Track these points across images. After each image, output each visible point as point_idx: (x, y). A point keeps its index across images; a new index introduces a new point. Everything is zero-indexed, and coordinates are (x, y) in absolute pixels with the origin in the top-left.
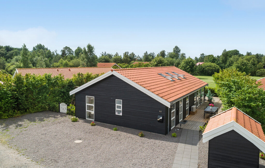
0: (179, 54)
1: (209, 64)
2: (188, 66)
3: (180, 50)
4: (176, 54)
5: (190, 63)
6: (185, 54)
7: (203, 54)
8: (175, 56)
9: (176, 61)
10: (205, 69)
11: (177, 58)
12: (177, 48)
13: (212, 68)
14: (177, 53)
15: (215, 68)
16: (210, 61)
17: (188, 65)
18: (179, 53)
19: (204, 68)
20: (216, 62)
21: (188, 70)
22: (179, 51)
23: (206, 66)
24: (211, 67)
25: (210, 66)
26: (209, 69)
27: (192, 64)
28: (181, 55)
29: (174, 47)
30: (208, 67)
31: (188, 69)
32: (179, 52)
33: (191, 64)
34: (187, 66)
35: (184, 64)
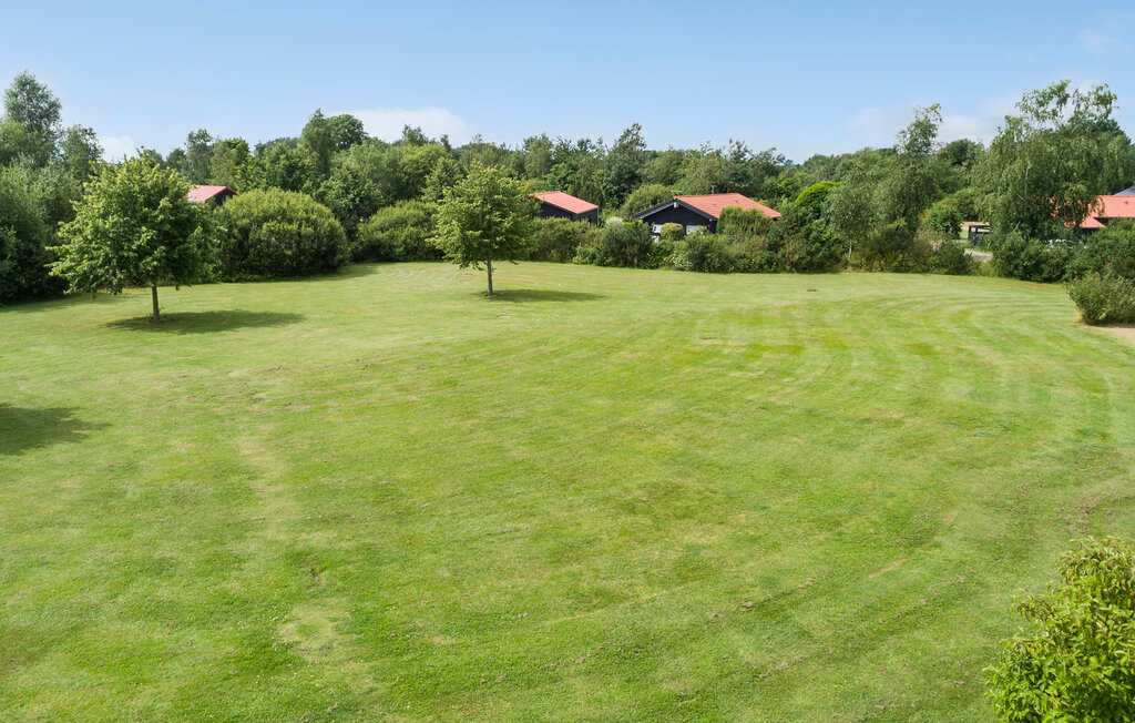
0: (50, 133)
1: (272, 198)
2: (146, 235)
3: (54, 106)
4: (30, 129)
5: (153, 205)
6: (92, 134)
7: (203, 135)
8: (24, 146)
9: (37, 188)
10: (251, 235)
11: (42, 163)
12: (27, 86)
13: (294, 227)
14: (39, 128)
15: (314, 224)
16: (271, 183)
17: (144, 220)
18: (52, 128)
19: (245, 231)
20: (308, 183)
21: (150, 263)
22: (51, 112)
23: (255, 211)
24: (290, 222)
25: (284, 215)
26: (280, 235)
27: (176, 209)
28: (65, 138)
29: (9, 84)
30: (271, 224)
31: (143, 253)
32: (48, 117)
33: (163, 211)
34: (129, 232)
35: (104, 216)
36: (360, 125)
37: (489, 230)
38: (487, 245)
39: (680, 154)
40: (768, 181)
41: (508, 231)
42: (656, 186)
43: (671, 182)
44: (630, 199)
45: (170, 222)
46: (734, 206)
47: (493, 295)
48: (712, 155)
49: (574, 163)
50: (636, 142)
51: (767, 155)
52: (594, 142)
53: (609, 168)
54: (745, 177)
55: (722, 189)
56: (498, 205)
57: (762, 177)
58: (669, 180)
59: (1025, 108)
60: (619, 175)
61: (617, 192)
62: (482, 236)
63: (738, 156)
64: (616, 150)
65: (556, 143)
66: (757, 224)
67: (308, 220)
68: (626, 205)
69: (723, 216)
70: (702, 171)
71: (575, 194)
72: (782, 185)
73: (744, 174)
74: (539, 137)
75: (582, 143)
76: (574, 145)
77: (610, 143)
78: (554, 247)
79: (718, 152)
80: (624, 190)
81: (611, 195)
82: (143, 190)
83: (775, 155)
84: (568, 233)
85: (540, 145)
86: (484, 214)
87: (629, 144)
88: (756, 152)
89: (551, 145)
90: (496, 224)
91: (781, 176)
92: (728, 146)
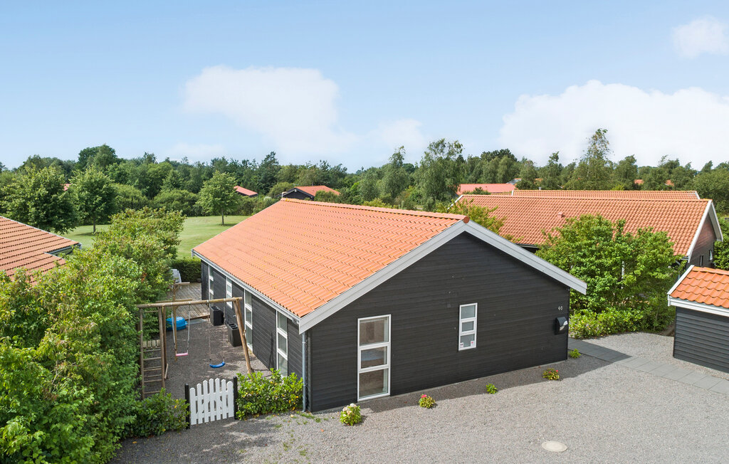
2: (98, 199)
17: (97, 193)
33: (104, 190)
36: (114, 151)
37: (224, 198)
38: (223, 204)
39: (296, 167)
40: (340, 180)
41: (232, 198)
42: (285, 183)
43: (292, 181)
44: (272, 190)
45: (107, 194)
46: (322, 190)
47: (223, 224)
48: (312, 167)
49: (241, 172)
50: (274, 161)
51: (338, 167)
52: (251, 162)
53: (260, 175)
54: (328, 178)
55: (317, 184)
56: (227, 188)
57: (336, 178)
58: (291, 179)
59: (431, 149)
60: (265, 178)
61: (264, 187)
62: (222, 200)
63: (325, 168)
64: (263, 166)
65: (229, 162)
66: (332, 198)
67: (135, 197)
68: (271, 193)
69: (317, 195)
70: (307, 176)
71: (244, 187)
72: (346, 182)
73: (328, 177)
74: (220, 158)
75: (244, 162)
76: (240, 162)
77: (259, 162)
78: (243, 209)
79: (315, 166)
80: (268, 186)
81: (261, 188)
82: (95, 181)
83: (342, 167)
84: (249, 202)
85: (221, 162)
86: (221, 192)
87: (270, 161)
88: (333, 167)
89: (227, 163)
90: (226, 195)
91: (346, 178)
92: (319, 163)
